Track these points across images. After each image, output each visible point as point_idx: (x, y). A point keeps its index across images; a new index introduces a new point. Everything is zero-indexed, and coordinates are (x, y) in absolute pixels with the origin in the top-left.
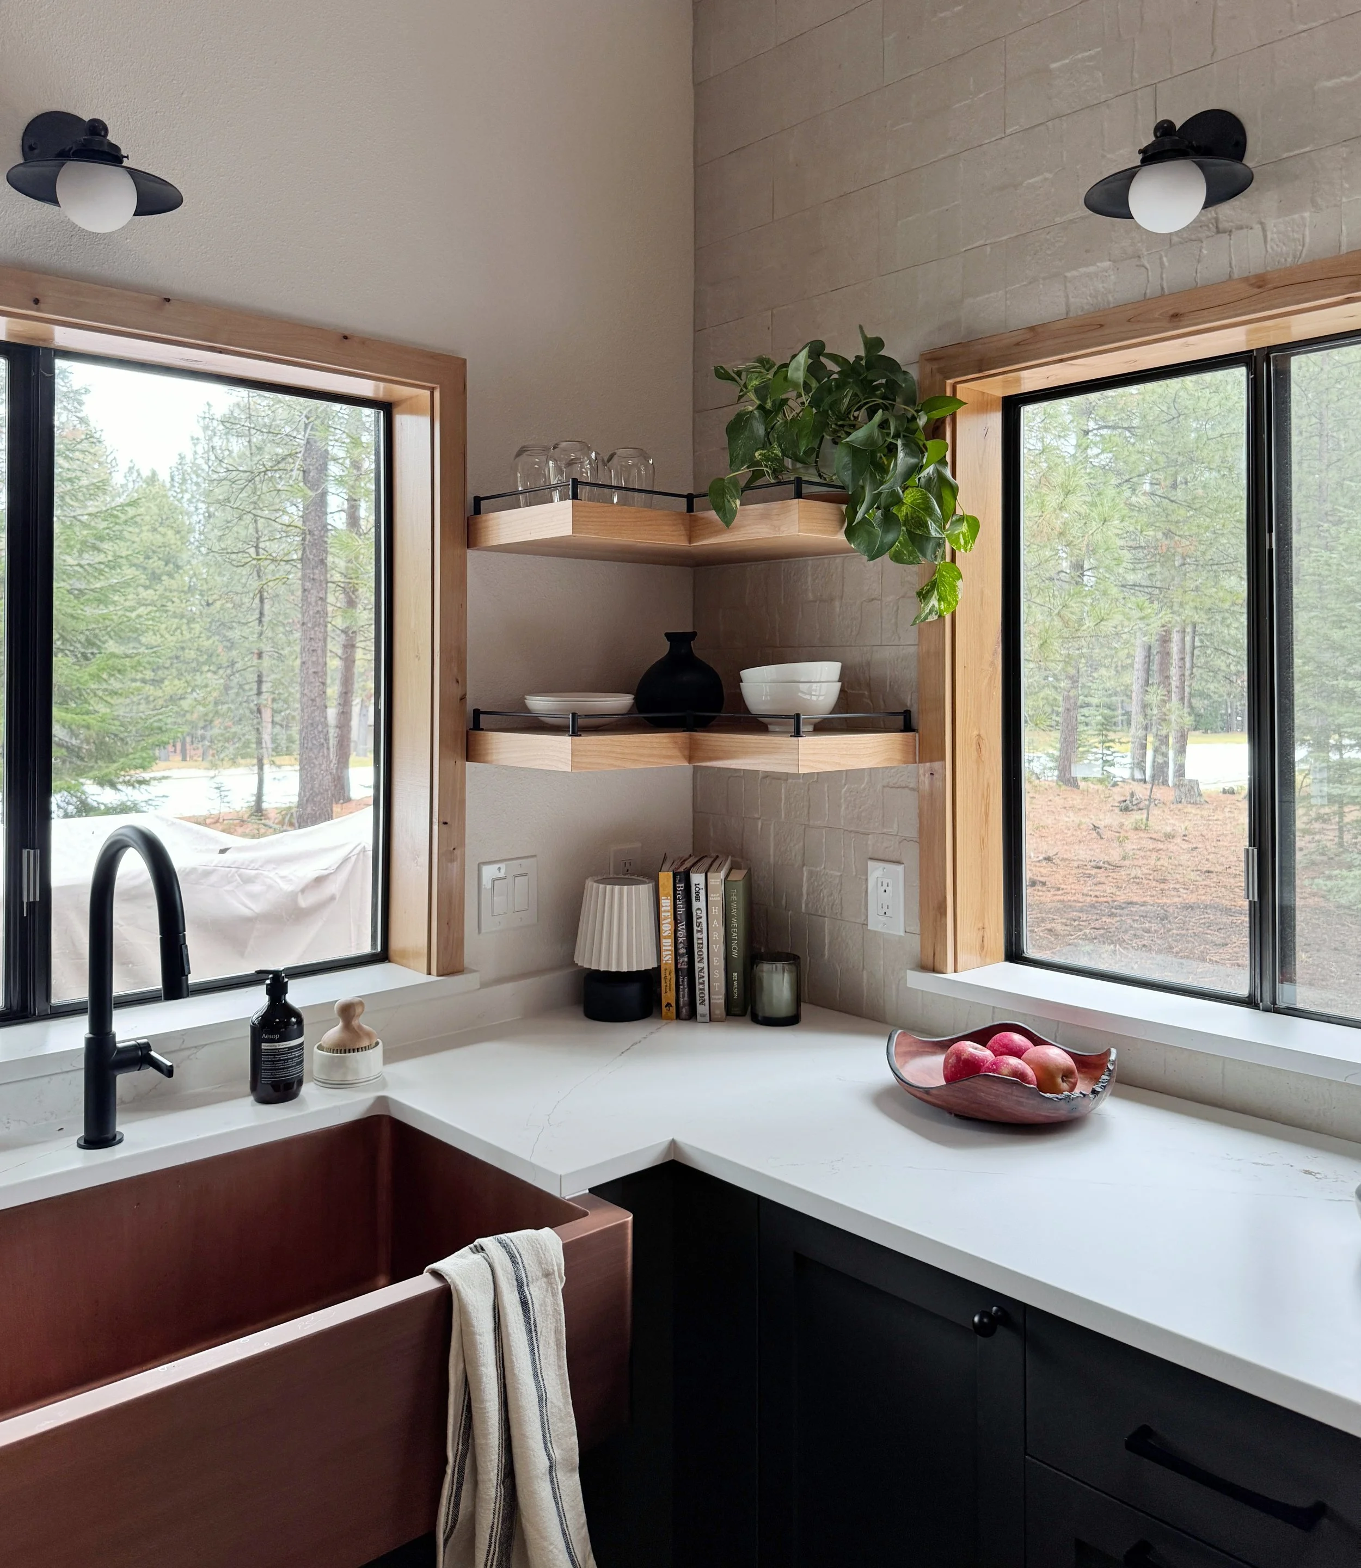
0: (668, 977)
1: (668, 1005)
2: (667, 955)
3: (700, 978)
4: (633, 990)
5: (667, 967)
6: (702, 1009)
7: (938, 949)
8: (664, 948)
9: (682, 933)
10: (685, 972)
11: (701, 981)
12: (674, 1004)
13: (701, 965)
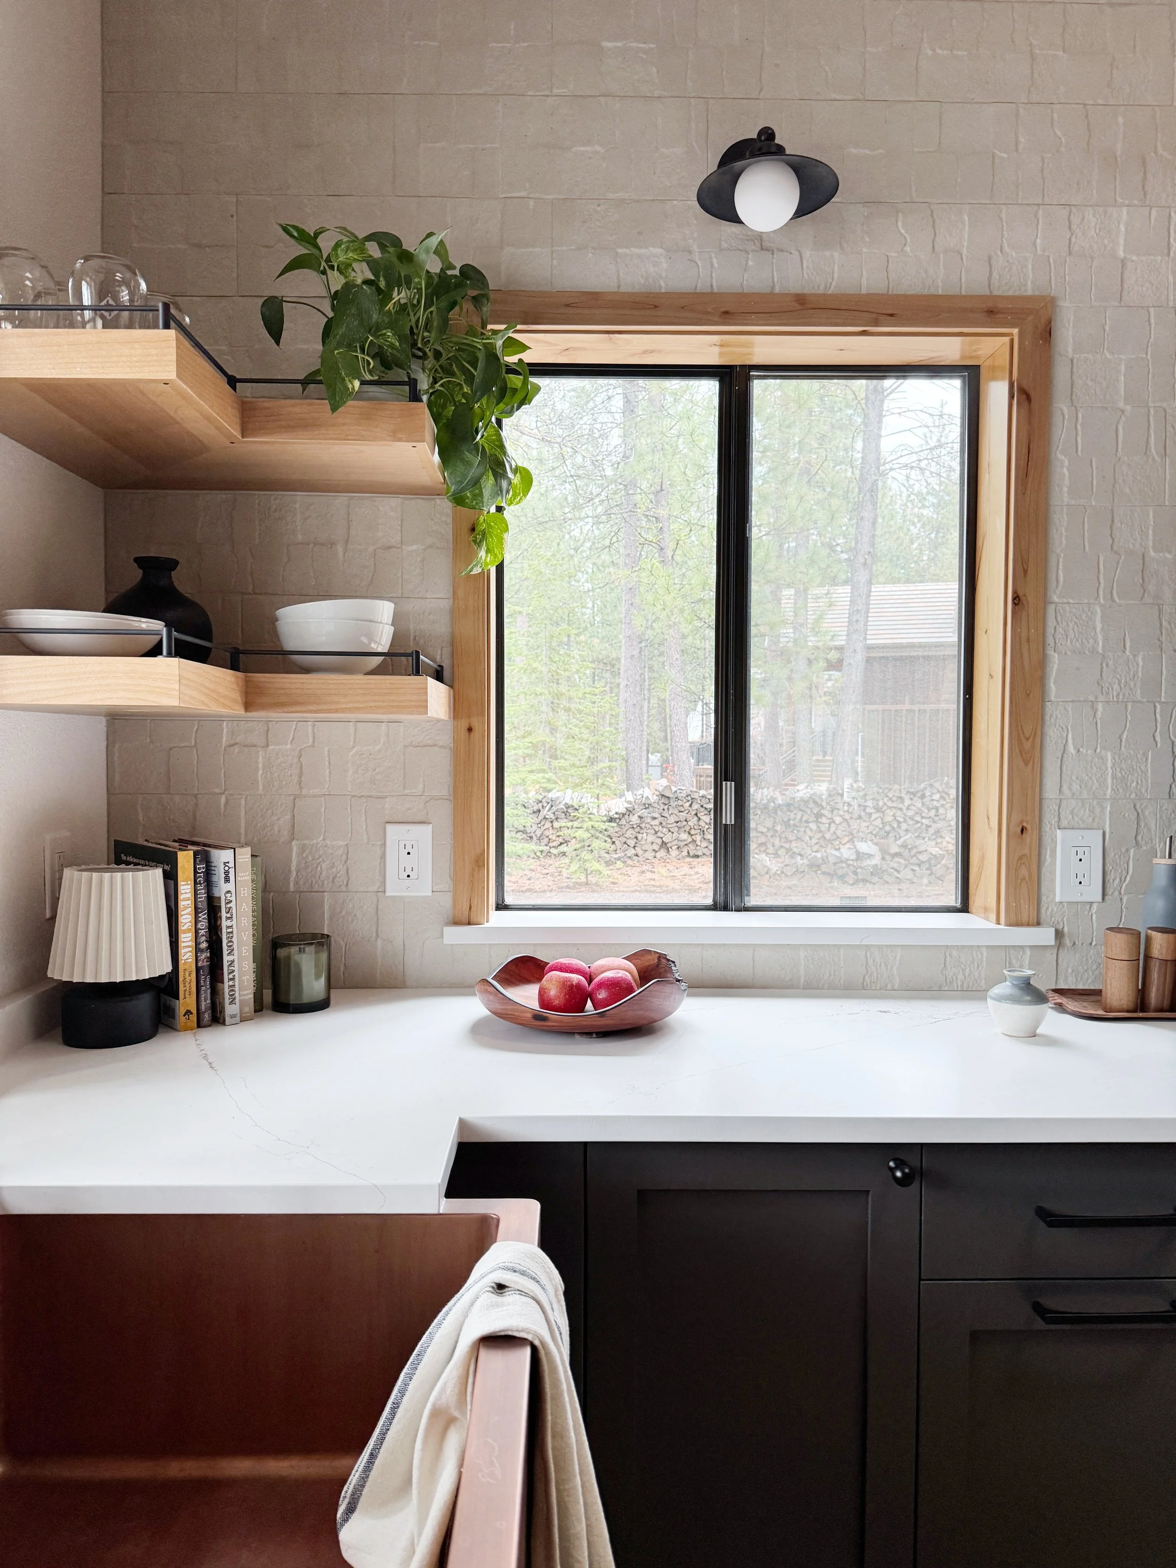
0: (188, 979)
1: (188, 1012)
2: (186, 953)
3: (229, 973)
4: (144, 1002)
5: (187, 967)
6: (230, 1010)
7: (475, 903)
8: (183, 945)
9: (203, 924)
10: (207, 971)
11: (231, 976)
12: (194, 1011)
13: (231, 958)
